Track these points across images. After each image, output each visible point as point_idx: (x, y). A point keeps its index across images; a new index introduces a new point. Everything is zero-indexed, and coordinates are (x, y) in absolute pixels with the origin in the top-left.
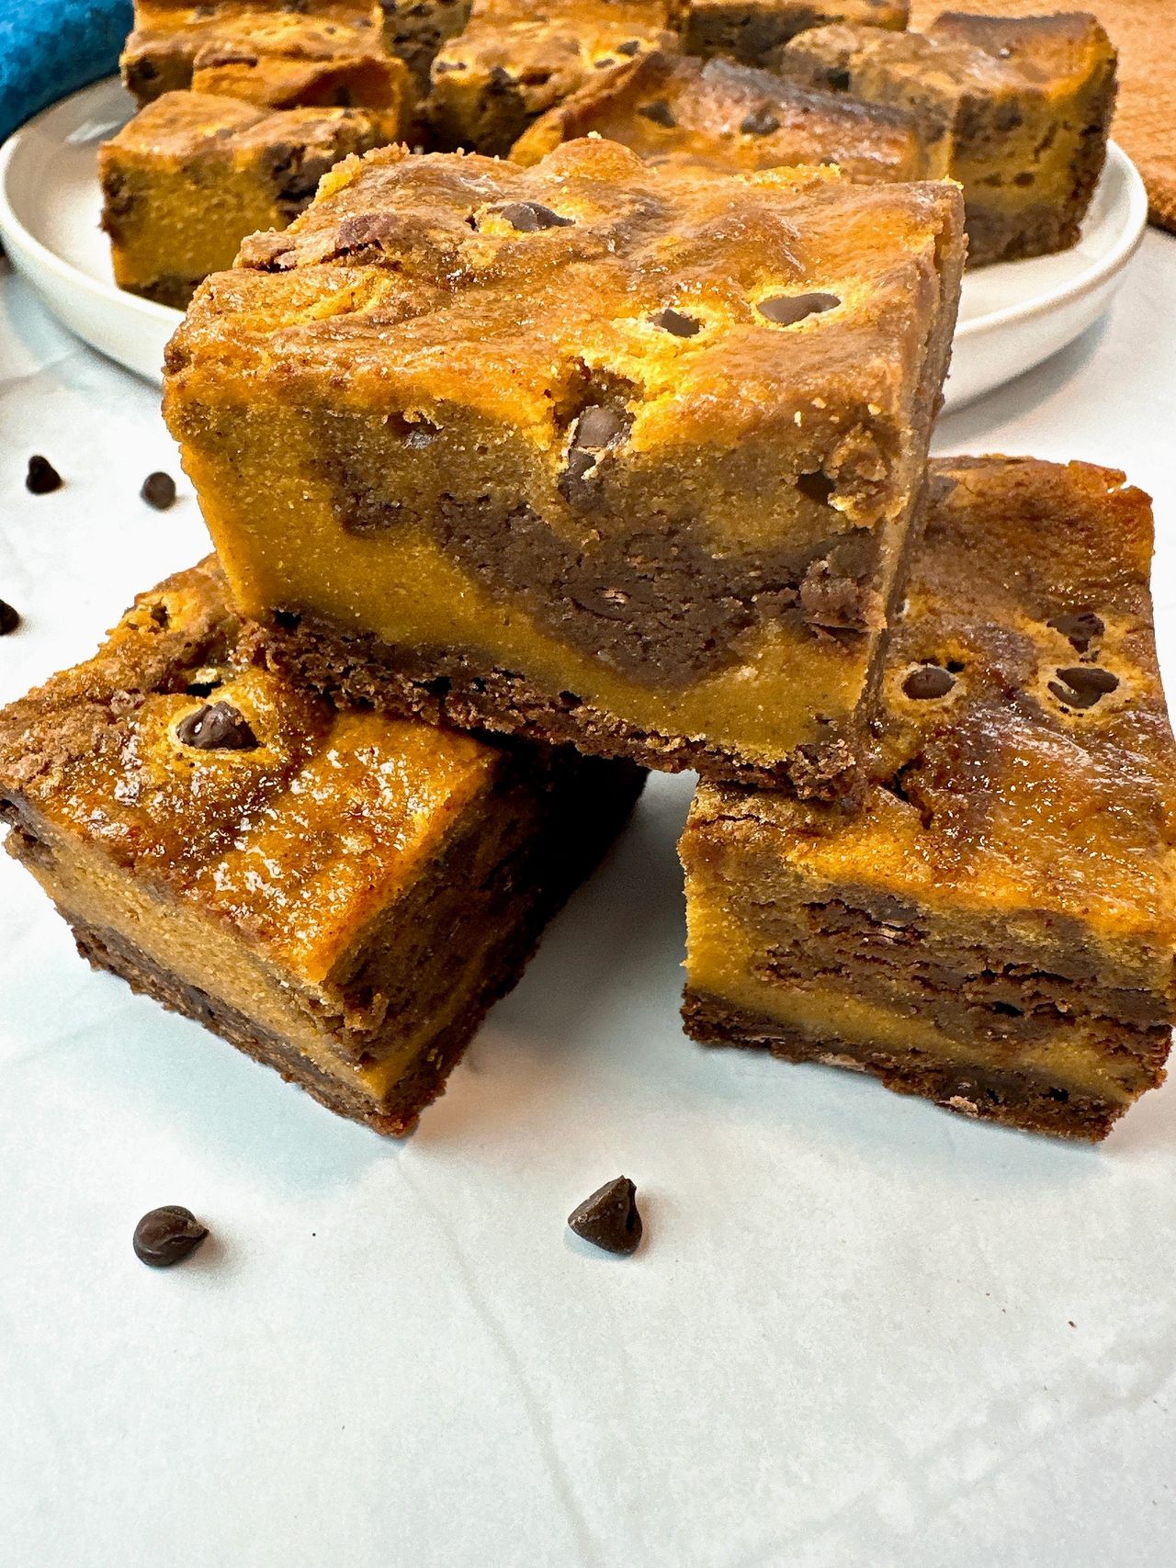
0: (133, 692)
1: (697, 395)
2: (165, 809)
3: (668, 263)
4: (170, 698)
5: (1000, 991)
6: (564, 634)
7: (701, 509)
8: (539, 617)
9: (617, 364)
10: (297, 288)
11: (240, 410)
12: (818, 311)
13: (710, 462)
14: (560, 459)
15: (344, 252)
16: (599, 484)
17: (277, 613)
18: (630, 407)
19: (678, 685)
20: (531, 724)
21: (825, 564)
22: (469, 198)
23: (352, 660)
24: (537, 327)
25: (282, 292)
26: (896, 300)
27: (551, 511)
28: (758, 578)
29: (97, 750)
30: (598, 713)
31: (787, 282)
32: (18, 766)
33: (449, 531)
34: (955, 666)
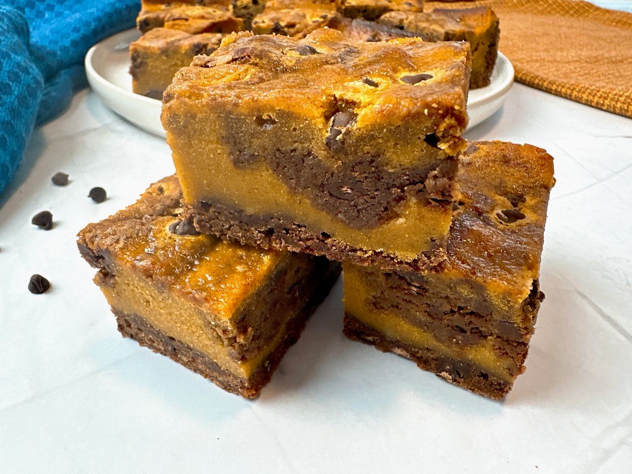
1: (384, 105)
3: (363, 65)
6: (325, 207)
7: (385, 151)
8: (314, 200)
9: (349, 96)
10: (217, 72)
11: (194, 117)
12: (425, 80)
13: (389, 131)
14: (327, 132)
15: (236, 60)
16: (343, 142)
17: (202, 203)
18: (356, 111)
19: (372, 227)
20: (308, 248)
21: (436, 172)
22: (281, 46)
23: (232, 222)
24: (314, 85)
25: (212, 73)
26: (457, 74)
27: (322, 153)
28: (407, 179)
30: (337, 241)
31: (410, 71)
33: (278, 164)
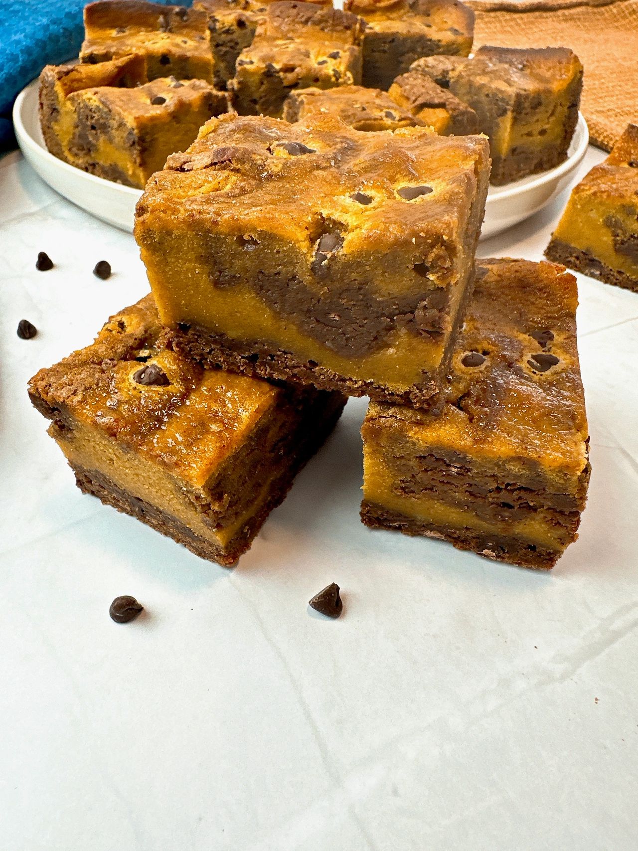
0: (112, 360)
1: (371, 230)
2: (130, 411)
3: (359, 172)
4: (129, 363)
5: (504, 497)
6: (311, 334)
7: (373, 279)
8: (300, 326)
9: (337, 216)
10: (194, 179)
11: (169, 233)
12: (423, 194)
13: (377, 259)
14: (312, 256)
15: (215, 164)
16: (329, 267)
17: (180, 324)
18: (342, 235)
19: (362, 356)
20: (295, 375)
21: (425, 303)
22: (267, 138)
23: (213, 346)
24: (301, 199)
25: (188, 181)
26: (456, 190)
27: (307, 279)
28: (396, 309)
29: (97, 385)
30: (325, 370)
31: (410, 180)
32: (62, 391)
33: (261, 288)
34: (485, 353)
